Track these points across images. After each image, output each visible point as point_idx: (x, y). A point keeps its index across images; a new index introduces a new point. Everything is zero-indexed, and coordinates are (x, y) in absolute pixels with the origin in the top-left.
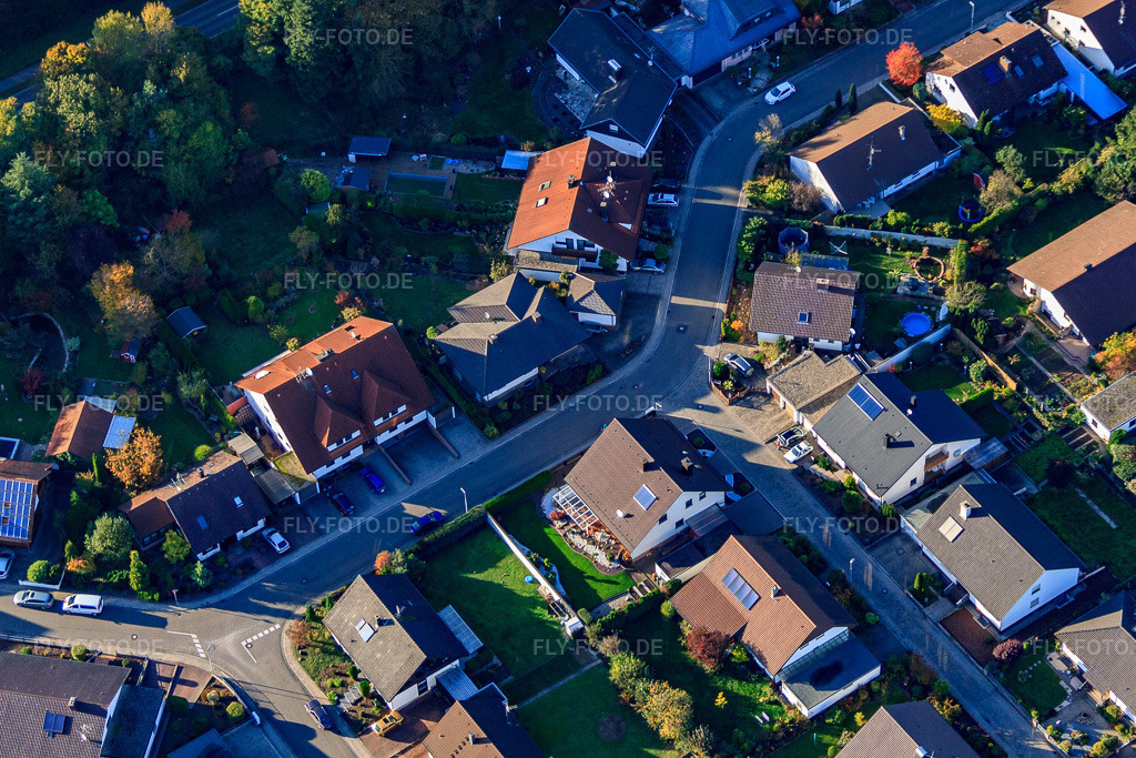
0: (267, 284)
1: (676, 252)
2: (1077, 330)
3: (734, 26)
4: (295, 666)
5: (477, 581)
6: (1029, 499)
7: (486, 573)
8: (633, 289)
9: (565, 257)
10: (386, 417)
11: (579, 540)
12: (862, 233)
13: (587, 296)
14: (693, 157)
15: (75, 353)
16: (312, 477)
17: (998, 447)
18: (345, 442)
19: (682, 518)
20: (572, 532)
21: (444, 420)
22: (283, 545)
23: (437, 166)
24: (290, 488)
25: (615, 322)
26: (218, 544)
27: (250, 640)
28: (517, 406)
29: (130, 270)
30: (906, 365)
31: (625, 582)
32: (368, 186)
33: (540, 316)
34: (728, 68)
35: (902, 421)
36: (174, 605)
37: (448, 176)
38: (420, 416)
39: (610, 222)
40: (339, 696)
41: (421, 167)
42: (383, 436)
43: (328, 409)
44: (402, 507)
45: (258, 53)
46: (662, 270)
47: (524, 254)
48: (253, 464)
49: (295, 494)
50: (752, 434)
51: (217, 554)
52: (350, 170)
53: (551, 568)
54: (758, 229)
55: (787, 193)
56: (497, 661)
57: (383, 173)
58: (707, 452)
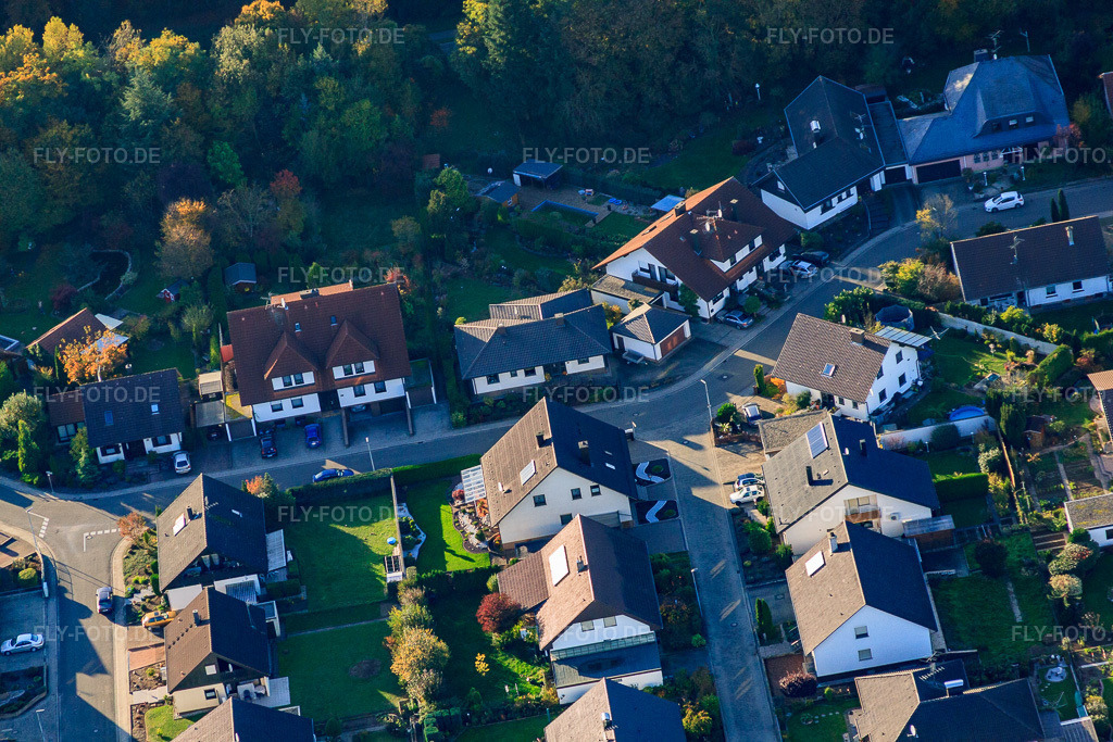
1: (777, 315)
3: (982, 120)
4: (117, 561)
5: (343, 533)
7: (357, 528)
8: (704, 337)
9: (647, 289)
10: (349, 371)
11: (465, 520)
12: (974, 327)
13: (635, 319)
14: (866, 241)
15: (127, 287)
16: (247, 411)
17: (946, 523)
18: (294, 385)
19: (568, 513)
20: (464, 512)
21: (422, 402)
22: (182, 464)
23: (597, 202)
24: (222, 418)
25: (659, 357)
26: (121, 449)
27: (93, 533)
28: (502, 404)
29: (200, 207)
30: (920, 444)
31: (481, 561)
32: (510, 202)
33: (565, 320)
34: (969, 170)
35: (836, 459)
36: (50, 492)
37: (601, 212)
38: (395, 388)
39: (702, 257)
40: (136, 591)
41: (580, 199)
42: (347, 397)
43: (284, 344)
44: (324, 463)
45: (459, 52)
46: (745, 323)
47: (609, 280)
48: (207, 395)
49: (224, 425)
50: (718, 474)
51: (118, 461)
52: (499, 184)
53: (416, 534)
54: (858, 296)
55: (917, 275)
56: (303, 596)
57: (541, 199)
58: (657, 480)
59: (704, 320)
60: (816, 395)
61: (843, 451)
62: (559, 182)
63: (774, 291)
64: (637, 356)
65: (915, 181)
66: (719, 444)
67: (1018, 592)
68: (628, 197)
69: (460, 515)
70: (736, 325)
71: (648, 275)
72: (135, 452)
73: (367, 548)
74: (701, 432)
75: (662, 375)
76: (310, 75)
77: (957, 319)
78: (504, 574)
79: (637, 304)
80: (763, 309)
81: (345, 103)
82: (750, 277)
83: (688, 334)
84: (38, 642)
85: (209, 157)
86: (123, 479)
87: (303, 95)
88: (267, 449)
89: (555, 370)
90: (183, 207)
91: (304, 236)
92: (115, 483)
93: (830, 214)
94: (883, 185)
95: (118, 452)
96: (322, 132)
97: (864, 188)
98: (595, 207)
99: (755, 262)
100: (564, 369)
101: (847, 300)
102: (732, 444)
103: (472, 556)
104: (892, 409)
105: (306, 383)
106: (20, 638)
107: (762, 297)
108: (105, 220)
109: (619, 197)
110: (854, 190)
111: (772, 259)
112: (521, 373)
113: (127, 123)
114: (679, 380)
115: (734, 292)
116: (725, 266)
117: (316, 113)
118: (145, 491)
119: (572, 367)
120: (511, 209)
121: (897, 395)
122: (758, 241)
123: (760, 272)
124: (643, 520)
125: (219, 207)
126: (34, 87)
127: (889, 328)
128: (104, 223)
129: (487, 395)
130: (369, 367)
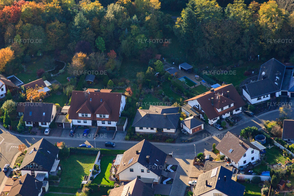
1: (231, 128)
4: (16, 157)
5: (80, 164)
7: (84, 164)
8: (207, 130)
9: (196, 111)
10: (101, 116)
11: (113, 169)
12: (282, 147)
13: (187, 120)
14: (267, 112)
15: (60, 74)
16: (70, 121)
18: (85, 116)
19: (140, 175)
20: (114, 167)
21: (120, 130)
22: (47, 132)
23: (198, 80)
24: (63, 121)
25: (191, 133)
26: (32, 123)
27: (14, 147)
28: (141, 136)
29: (84, 55)
30: (249, 180)
31: (111, 183)
32: (174, 74)
33: (166, 116)
35: (216, 180)
36: (9, 131)
37: (198, 83)
38: (114, 124)
39: (213, 106)
40: (16, 168)
41: (194, 78)
42: (99, 123)
43: (85, 104)
44: (85, 141)
45: (175, 26)
46: (220, 129)
47: (188, 106)
48: (63, 113)
49: (62, 123)
50: (190, 174)
51: (31, 127)
52: (173, 68)
53: (98, 170)
54: (252, 129)
55: (273, 127)
56: (59, 181)
57: (184, 75)
58: (172, 171)
59: (210, 125)
60: (226, 157)
61: (218, 178)
63: (233, 121)
64: (185, 131)
65: (290, 97)
66: (194, 165)
68: (207, 81)
69: (113, 168)
70: (218, 129)
71: (198, 107)
72: (36, 125)
73: (83, 170)
74: (192, 159)
75: (190, 139)
77: (278, 143)
78: (113, 190)
79: (191, 116)
80: (227, 125)
81: (138, 34)
82: (228, 115)
83: (203, 128)
85: (96, 41)
86: (29, 132)
87: (126, 29)
88: (71, 133)
89: (160, 130)
90: (80, 55)
91: (113, 71)
92: (27, 133)
93: (260, 101)
94: (279, 95)
95: (31, 124)
96: (128, 41)
97: (273, 95)
98: (197, 82)
99: (230, 111)
100: (163, 130)
101: (248, 129)
102: (198, 165)
103: (110, 181)
104: (247, 167)
105: (88, 116)
107: (229, 122)
109: (205, 80)
110: (269, 95)
111: (236, 111)
112: (149, 128)
113: (74, 26)
114: (194, 142)
115: (221, 118)
116: (219, 110)
117: (129, 35)
118: (33, 137)
119: (165, 130)
120: (173, 77)
121: (250, 163)
122: (232, 105)
123: (231, 114)
124: (162, 183)
125: (90, 57)
126: (53, 9)
127: (256, 141)
128: (61, 53)
129: (138, 132)
130: (107, 116)
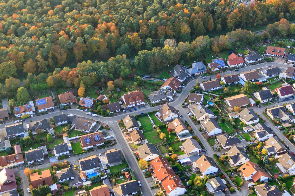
0: (130, 87)
1: (182, 92)
2: (231, 107)
3: (198, 69)
4: (118, 125)
6: (218, 123)
9: (168, 90)
10: (138, 101)
11: (158, 118)
12: (207, 93)
14: (188, 83)
16: (127, 106)
17: (216, 117)
18: (132, 103)
19: (172, 117)
21: (146, 104)
24: (124, 107)
26: (113, 112)
27: (114, 122)
29: (112, 82)
30: (208, 107)
32: (145, 80)
33: (161, 94)
34: (196, 75)
35: (203, 110)
36: (106, 117)
37: (156, 81)
38: (143, 103)
39: (174, 86)
41: (153, 79)
43: (131, 98)
48: (120, 104)
50: (185, 111)
52: (143, 78)
53: (153, 120)
55: (198, 87)
57: (148, 79)
59: (174, 93)
60: (193, 102)
62: (150, 77)
63: (181, 89)
65: (191, 76)
67: (227, 124)
68: (159, 79)
71: (168, 88)
72: (115, 112)
76: (120, 66)
77: (205, 92)
78: (167, 125)
79: (167, 92)
84: (113, 136)
86: (114, 115)
90: (110, 82)
93: (183, 80)
94: (188, 77)
97: (186, 77)
100: (162, 100)
105: (134, 103)
106: (111, 136)
108: (99, 83)
109: (157, 79)
112: (157, 100)
114: (175, 100)
116: (176, 87)
121: (202, 101)
122: (179, 84)
124: (179, 117)
125: (114, 82)
